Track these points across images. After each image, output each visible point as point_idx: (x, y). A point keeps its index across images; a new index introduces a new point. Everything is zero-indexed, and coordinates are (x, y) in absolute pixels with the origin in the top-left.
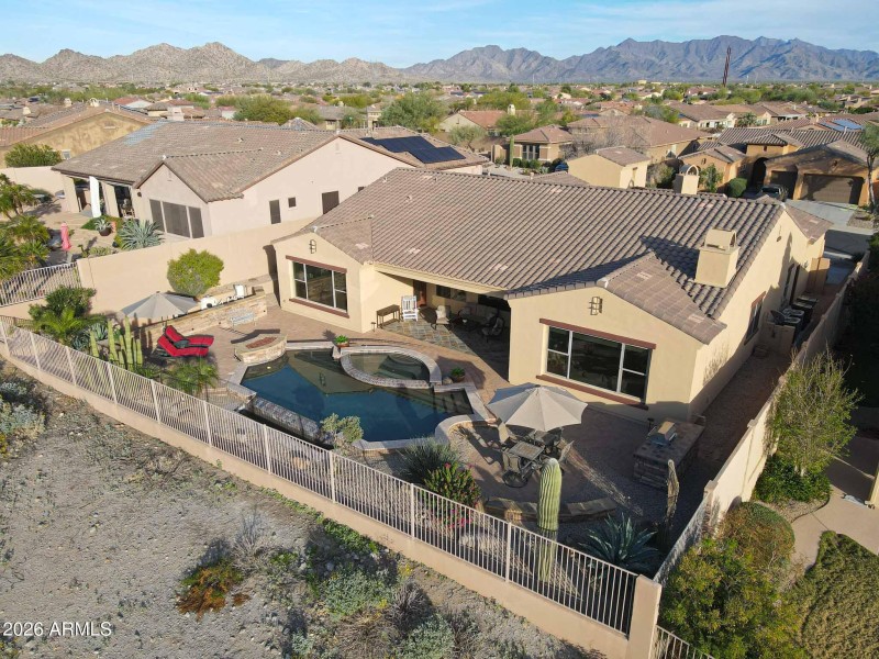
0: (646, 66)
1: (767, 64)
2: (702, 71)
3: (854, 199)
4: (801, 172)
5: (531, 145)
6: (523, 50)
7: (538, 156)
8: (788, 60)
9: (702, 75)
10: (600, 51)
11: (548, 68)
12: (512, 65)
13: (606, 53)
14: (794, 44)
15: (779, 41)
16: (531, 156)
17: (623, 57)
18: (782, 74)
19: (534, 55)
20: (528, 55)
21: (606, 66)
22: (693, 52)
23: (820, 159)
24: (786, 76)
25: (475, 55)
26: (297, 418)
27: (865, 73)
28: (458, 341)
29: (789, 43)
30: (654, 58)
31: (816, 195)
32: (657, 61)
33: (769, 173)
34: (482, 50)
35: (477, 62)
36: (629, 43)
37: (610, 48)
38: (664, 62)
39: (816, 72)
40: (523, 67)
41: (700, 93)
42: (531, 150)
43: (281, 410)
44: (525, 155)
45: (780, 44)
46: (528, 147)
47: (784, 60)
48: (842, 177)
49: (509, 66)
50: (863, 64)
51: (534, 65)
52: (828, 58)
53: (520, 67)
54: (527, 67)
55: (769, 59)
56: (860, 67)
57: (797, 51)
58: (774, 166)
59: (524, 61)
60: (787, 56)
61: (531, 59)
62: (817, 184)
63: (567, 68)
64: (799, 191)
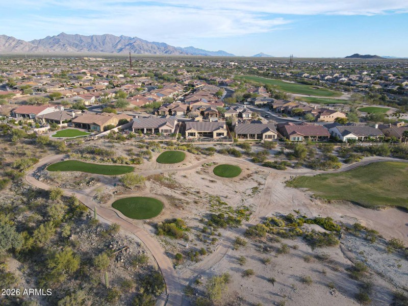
1: (127, 47)
2: (101, 49)
3: (217, 116)
4: (210, 113)
8: (136, 46)
9: (102, 51)
10: (49, 38)
11: (22, 46)
13: (52, 39)
14: (135, 39)
15: (130, 37)
17: (62, 42)
18: (135, 52)
19: (14, 40)
20: (8, 39)
22: (95, 41)
23: (211, 111)
24: (136, 52)
27: (164, 52)
29: (134, 38)
30: (77, 42)
32: (79, 44)
36: (63, 34)
37: (54, 36)
38: (83, 44)
39: (147, 51)
40: (7, 45)
42: (163, 112)
45: (130, 39)
47: (133, 46)
50: (163, 48)
51: (13, 44)
52: (150, 45)
53: (4, 44)
54: (9, 45)
55: (128, 45)
56: (162, 49)
57: (138, 42)
58: (206, 113)
59: (6, 42)
60: (134, 44)
61: (11, 41)
62: (212, 115)
63: (33, 45)
64: (210, 116)
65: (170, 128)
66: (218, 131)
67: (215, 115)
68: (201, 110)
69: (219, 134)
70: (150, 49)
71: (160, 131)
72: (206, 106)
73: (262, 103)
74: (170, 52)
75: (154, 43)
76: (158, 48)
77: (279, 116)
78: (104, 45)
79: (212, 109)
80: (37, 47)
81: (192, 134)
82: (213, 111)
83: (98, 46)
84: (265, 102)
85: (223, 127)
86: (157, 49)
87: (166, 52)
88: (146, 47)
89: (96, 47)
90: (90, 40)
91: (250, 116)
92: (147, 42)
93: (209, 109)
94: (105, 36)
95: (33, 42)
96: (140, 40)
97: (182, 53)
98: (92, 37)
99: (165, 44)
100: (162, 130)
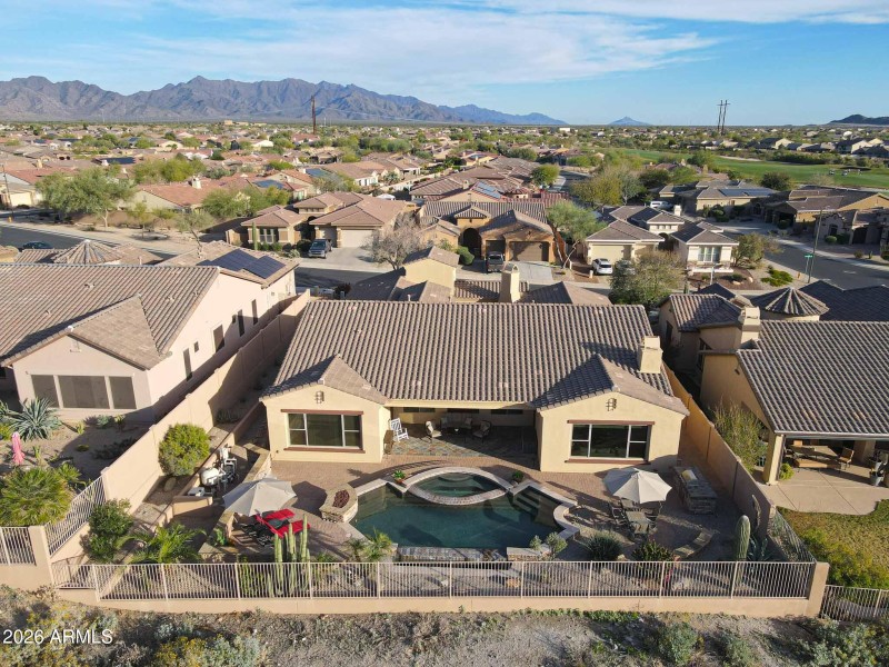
0: (222, 104)
1: (333, 107)
2: (277, 111)
3: (545, 258)
4: (508, 241)
5: (268, 229)
6: (77, 83)
7: (277, 238)
8: (350, 103)
9: (279, 114)
10: (169, 87)
11: (113, 104)
12: (68, 99)
13: (177, 90)
14: (351, 89)
15: (339, 85)
16: (269, 238)
17: (197, 95)
18: (348, 115)
19: (97, 90)
20: (86, 89)
21: (180, 103)
22: (265, 93)
23: (518, 230)
24: (351, 117)
25: (16, 87)
26: (454, 552)
27: (412, 115)
28: (462, 449)
29: (347, 87)
30: (228, 97)
31: (519, 257)
32: (232, 99)
33: (484, 242)
34: (24, 82)
35: (21, 95)
36: (199, 80)
37: (180, 84)
38: (239, 101)
39: (374, 114)
40: (82, 101)
41: (306, 141)
42: (269, 233)
43: (435, 550)
44: (262, 239)
45: (339, 88)
46: (265, 231)
47: (346, 103)
48: (533, 242)
49: (63, 100)
50: (408, 108)
51: (95, 100)
52: (381, 102)
53: (78, 101)
54: (87, 102)
55: (334, 102)
56: (407, 110)
57: (355, 95)
58: (487, 237)
59: (82, 96)
60: (348, 99)
61: (90, 94)
62: (518, 249)
63: (136, 104)
64: (508, 255)
65: (123, 370)
66: (594, 409)
67: (536, 250)
68: (463, 224)
69: (599, 439)
70: (382, 110)
71: (26, 392)
72: (488, 206)
73: (724, 203)
74: (423, 116)
75: (390, 97)
76: (399, 108)
77: (858, 258)
78: (283, 101)
79: (520, 216)
80: (144, 107)
81: (326, 429)
82: (526, 226)
83: (271, 105)
84: (740, 202)
85: (631, 360)
86: (395, 109)
87: (416, 116)
88: (372, 106)
89: (266, 105)
90: (254, 92)
91: (726, 255)
92: (374, 95)
93: (505, 220)
94: (287, 84)
95: (137, 96)
96: (361, 90)
97: (450, 118)
98: (259, 86)
99: (415, 99)
100: (43, 384)
